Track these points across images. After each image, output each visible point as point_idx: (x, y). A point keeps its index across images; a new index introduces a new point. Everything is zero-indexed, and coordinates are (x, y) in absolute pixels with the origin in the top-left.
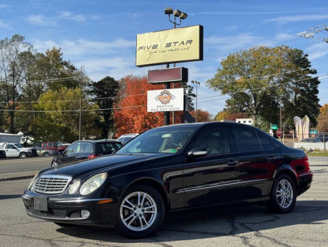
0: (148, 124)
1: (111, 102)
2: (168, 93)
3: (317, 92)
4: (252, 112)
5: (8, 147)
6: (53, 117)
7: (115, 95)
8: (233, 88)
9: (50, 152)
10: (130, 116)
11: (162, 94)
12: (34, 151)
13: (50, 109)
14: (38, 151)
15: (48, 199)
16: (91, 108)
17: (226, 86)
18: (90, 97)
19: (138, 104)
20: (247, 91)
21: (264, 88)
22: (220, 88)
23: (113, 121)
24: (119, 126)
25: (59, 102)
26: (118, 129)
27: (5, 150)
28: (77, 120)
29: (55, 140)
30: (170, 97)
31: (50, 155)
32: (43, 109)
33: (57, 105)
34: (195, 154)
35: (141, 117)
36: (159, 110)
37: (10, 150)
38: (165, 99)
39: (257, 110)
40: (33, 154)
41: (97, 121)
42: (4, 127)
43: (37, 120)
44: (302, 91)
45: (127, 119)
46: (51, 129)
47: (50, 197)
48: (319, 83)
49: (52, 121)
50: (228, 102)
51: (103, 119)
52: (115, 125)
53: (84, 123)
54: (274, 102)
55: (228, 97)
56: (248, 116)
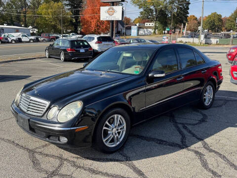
0: (99, 24)
1: (79, 11)
2: (113, 9)
3: (188, 9)
4: (154, 19)
5: (23, 36)
6: (47, 19)
7: (80, 7)
8: (144, 5)
9: (46, 39)
10: (89, 19)
11: (109, 9)
12: (37, 39)
13: (45, 14)
14: (39, 39)
15: (29, 120)
16: (67, 14)
17: (141, 4)
18: (67, 7)
19: (94, 13)
20: (152, 7)
21: (161, 6)
22: (138, 5)
23: (79, 22)
24: (83, 25)
25: (49, 10)
26: (83, 27)
27: (21, 38)
28: (60, 21)
29: (48, 32)
30: (114, 11)
31: (46, 41)
32: (41, 14)
33: (49, 12)
34: (155, 76)
35: (95, 20)
36: (107, 19)
37: (24, 38)
38: (111, 13)
39: (157, 18)
40: (37, 40)
41: (71, 21)
42: (22, 23)
43: (39, 20)
44: (181, 8)
45: (88, 21)
46: (47, 25)
47: (31, 118)
48: (189, 3)
49: (47, 21)
50: (141, 13)
51: (74, 21)
52: (81, 24)
53: (64, 23)
54: (166, 14)
55: (142, 10)
56: (151, 21)
